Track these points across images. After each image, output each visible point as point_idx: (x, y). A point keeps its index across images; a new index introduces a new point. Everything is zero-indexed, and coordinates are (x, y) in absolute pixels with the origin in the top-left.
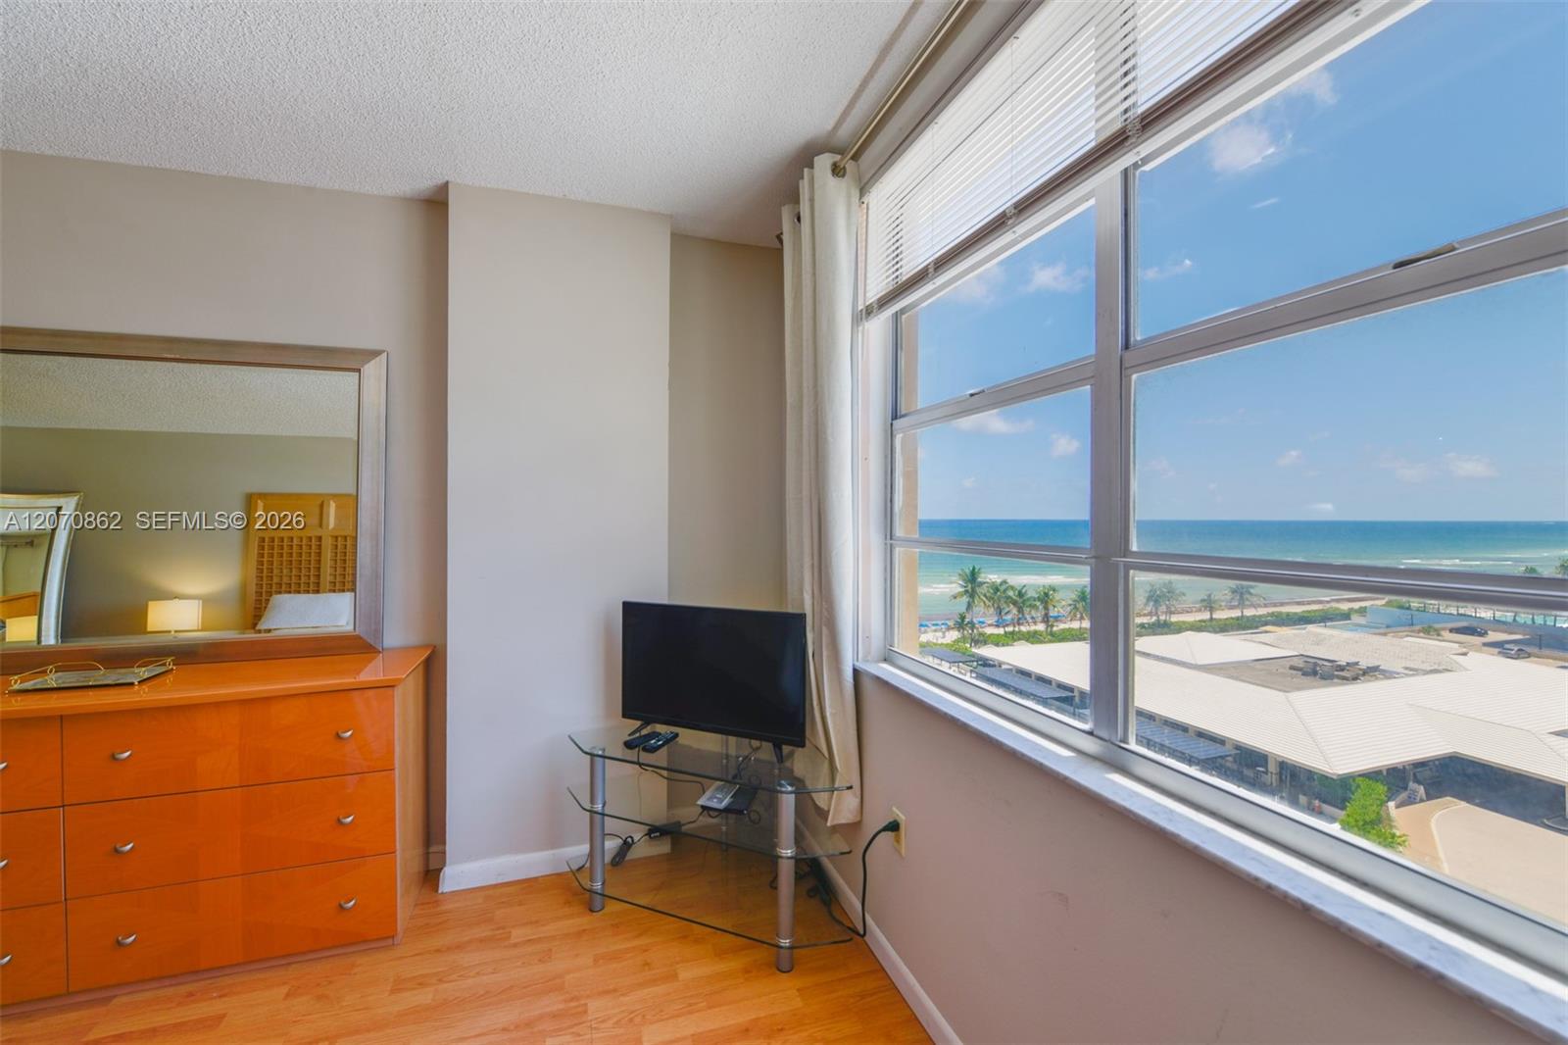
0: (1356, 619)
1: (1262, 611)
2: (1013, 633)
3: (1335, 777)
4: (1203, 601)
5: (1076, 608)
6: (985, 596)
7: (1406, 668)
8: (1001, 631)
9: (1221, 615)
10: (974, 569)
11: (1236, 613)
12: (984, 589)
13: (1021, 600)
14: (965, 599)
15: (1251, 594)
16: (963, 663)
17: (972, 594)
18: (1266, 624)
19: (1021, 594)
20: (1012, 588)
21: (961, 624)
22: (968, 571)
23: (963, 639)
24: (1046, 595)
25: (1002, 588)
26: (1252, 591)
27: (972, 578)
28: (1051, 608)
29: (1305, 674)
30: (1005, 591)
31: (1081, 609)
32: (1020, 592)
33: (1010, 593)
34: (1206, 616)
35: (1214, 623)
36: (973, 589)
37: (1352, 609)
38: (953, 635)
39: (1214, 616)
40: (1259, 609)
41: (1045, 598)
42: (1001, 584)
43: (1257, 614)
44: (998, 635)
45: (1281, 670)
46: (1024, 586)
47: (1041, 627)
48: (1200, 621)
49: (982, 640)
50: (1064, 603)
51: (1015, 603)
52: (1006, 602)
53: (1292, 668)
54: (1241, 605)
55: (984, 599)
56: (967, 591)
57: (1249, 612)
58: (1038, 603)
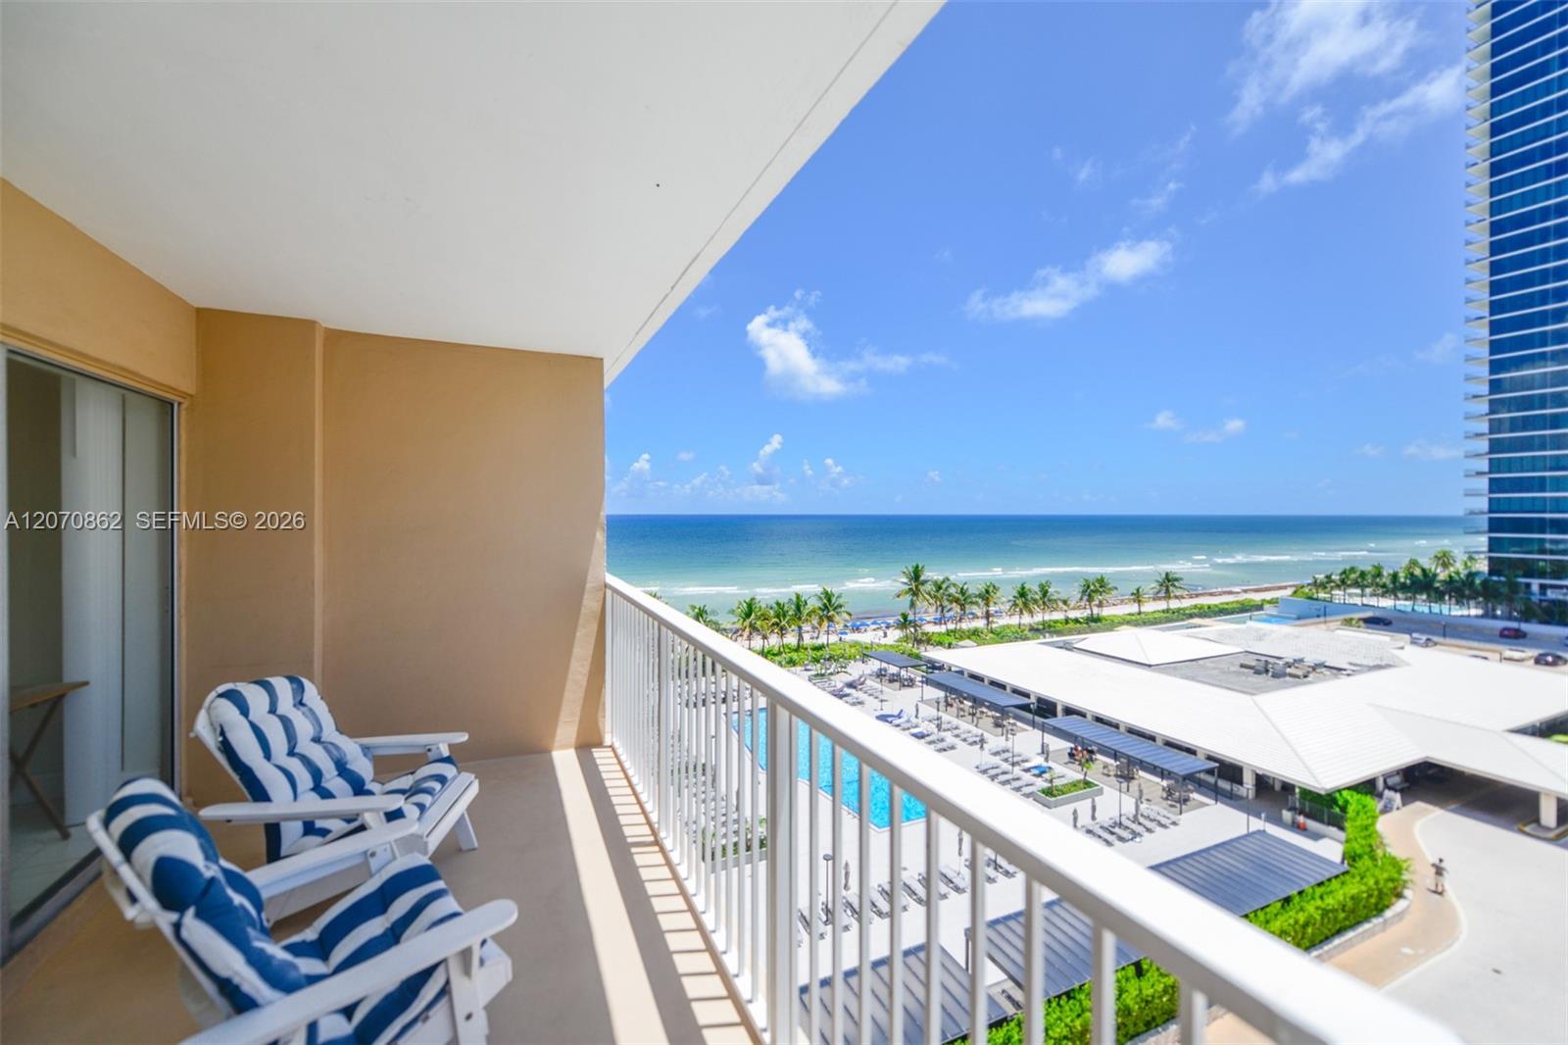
0: (1269, 609)
1: (1186, 603)
2: (954, 631)
3: (1323, 793)
4: (1133, 594)
5: (1016, 605)
6: (929, 594)
7: (1351, 664)
8: (943, 629)
9: (1150, 607)
10: (917, 567)
11: (1162, 605)
12: (929, 587)
13: (963, 599)
14: (908, 597)
15: (1174, 586)
16: (912, 667)
17: (915, 593)
18: (1191, 616)
19: (963, 592)
20: (954, 585)
21: (905, 623)
22: (911, 569)
23: (906, 639)
24: (987, 592)
25: (944, 586)
26: (1176, 584)
27: (916, 575)
28: (991, 604)
29: (1258, 673)
30: (946, 589)
31: (1021, 605)
32: (962, 589)
33: (952, 590)
34: (1134, 608)
35: (1143, 616)
36: (916, 586)
37: (1264, 601)
38: (895, 635)
39: (1143, 609)
40: (1183, 600)
41: (986, 596)
42: (943, 582)
43: (1182, 606)
44: (939, 634)
45: (1232, 669)
46: (965, 584)
47: (980, 624)
48: (1129, 614)
49: (927, 640)
50: (1004, 599)
51: (957, 601)
52: (948, 600)
53: (1242, 666)
54: (1168, 596)
55: (928, 597)
56: (911, 589)
57: (1174, 604)
58: (980, 601)
